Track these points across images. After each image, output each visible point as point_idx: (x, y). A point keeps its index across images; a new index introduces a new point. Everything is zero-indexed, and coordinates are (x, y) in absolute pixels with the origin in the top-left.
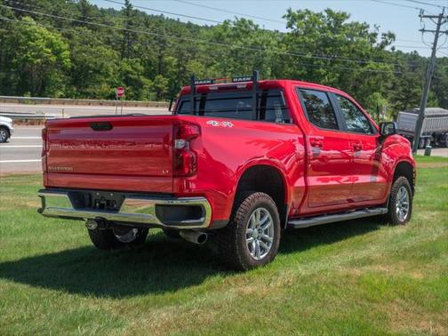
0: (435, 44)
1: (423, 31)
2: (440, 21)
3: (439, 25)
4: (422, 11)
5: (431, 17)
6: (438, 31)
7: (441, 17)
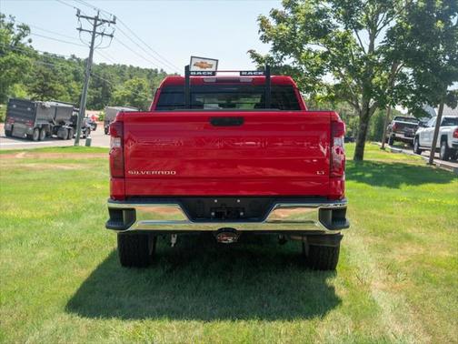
0: (92, 43)
1: (81, 30)
2: (95, 23)
3: (95, 26)
4: (79, 11)
5: (87, 18)
6: (94, 32)
7: (96, 19)
